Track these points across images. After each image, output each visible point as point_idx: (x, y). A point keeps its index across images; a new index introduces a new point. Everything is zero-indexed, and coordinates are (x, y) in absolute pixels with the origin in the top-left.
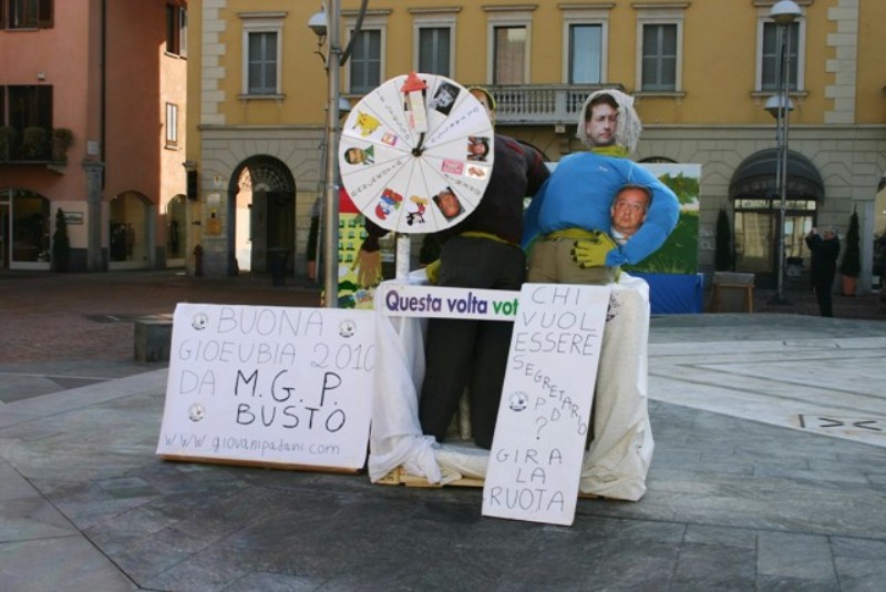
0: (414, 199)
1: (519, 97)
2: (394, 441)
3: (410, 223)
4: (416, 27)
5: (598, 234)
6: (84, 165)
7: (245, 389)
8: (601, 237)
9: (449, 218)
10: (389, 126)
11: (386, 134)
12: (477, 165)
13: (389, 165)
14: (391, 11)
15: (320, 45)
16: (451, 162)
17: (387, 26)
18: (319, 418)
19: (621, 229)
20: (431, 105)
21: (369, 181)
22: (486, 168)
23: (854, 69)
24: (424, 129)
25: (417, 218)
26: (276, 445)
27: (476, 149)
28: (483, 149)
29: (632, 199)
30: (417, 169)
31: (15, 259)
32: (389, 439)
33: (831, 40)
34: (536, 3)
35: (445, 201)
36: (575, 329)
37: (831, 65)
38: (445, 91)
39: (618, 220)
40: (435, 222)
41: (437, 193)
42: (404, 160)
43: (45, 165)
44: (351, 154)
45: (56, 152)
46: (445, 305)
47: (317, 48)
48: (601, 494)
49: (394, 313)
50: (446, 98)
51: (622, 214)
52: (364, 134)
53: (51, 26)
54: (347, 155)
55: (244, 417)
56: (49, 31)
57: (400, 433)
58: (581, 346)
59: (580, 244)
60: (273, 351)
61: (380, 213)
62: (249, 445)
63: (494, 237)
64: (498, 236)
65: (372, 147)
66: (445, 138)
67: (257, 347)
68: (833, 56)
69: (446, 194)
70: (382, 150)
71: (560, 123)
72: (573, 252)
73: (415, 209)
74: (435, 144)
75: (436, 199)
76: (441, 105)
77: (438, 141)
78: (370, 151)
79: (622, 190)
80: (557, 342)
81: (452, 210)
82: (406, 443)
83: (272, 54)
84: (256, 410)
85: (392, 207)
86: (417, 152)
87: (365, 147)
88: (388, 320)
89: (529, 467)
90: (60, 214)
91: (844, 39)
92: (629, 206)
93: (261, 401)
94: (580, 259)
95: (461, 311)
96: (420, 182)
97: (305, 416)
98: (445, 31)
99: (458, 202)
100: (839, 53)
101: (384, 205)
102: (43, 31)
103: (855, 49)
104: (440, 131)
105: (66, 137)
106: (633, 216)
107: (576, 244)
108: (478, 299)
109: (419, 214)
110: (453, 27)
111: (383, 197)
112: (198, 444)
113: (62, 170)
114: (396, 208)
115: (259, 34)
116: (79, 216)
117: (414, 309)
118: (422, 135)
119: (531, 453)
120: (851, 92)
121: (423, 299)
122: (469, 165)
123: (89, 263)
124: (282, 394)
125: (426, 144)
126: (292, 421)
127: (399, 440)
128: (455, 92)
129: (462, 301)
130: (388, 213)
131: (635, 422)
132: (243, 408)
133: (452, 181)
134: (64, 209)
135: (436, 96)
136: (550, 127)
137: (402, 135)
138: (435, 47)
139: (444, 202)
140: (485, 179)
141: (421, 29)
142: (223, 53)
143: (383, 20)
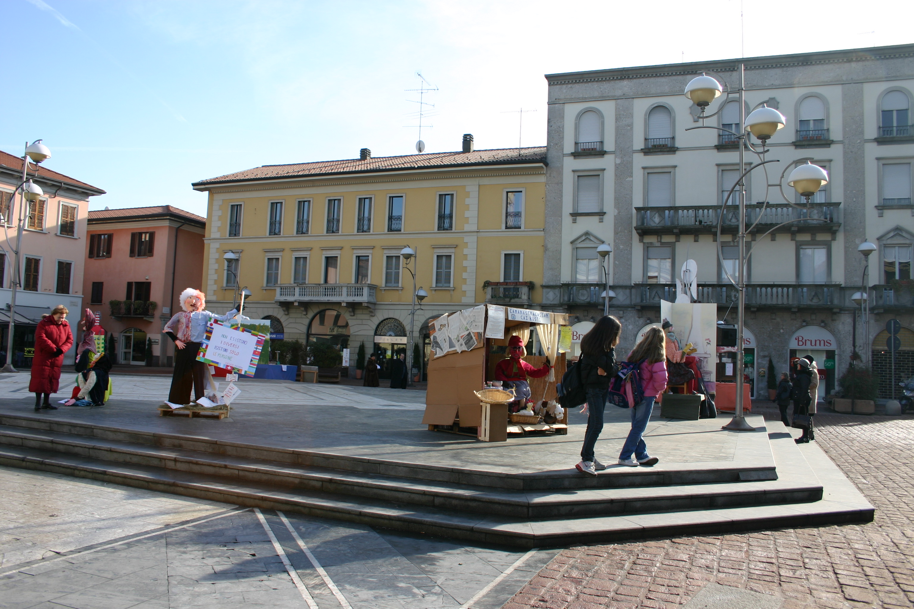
1: (335, 289)
4: (294, 257)
6: (161, 318)
14: (284, 249)
17: (282, 256)
23: (475, 277)
31: (133, 360)
33: (465, 263)
34: (342, 246)
37: (465, 275)
43: (143, 318)
45: (150, 312)
53: (152, 256)
56: (151, 258)
68: (466, 271)
71: (343, 302)
90: (150, 339)
91: (470, 263)
98: (305, 258)
100: (468, 270)
102: (149, 258)
103: (475, 268)
105: (154, 306)
110: (308, 257)
113: (151, 320)
116: (157, 341)
120: (473, 288)
123: (160, 362)
134: (151, 338)
136: (339, 303)
138: (301, 265)
141: (296, 258)
142: (217, 268)
143: (281, 254)
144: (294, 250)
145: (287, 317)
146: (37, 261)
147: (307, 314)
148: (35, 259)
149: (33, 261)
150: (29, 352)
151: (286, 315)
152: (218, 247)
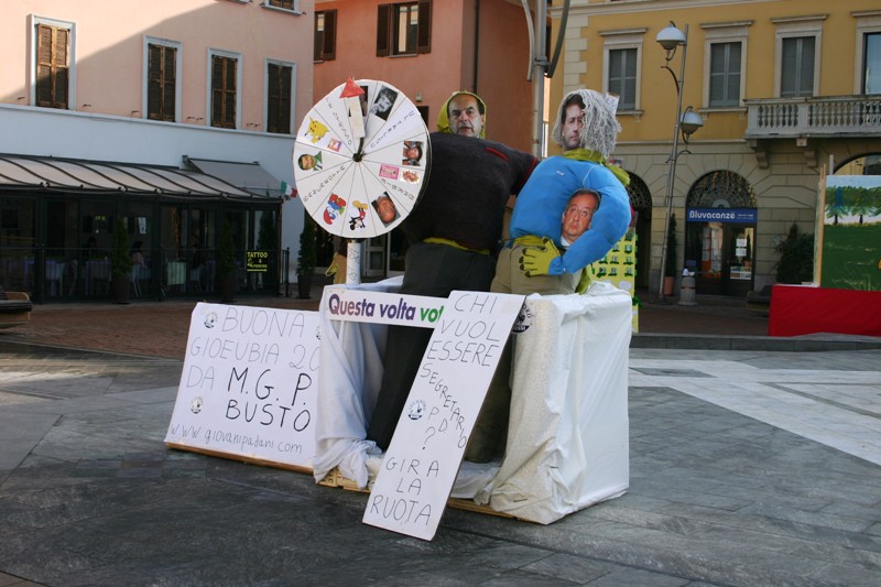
0: (355, 203)
2: (329, 443)
3: (353, 228)
4: (779, 38)
5: (545, 241)
7: (236, 384)
8: (549, 245)
9: (386, 223)
10: (335, 133)
11: (332, 140)
12: (411, 169)
13: (334, 171)
14: (753, 22)
15: (668, 59)
16: (388, 167)
17: (748, 38)
18: (290, 416)
19: (568, 237)
20: (371, 111)
21: (317, 187)
22: (420, 171)
24: (363, 135)
25: (359, 222)
26: (253, 442)
27: (411, 152)
28: (417, 153)
29: (583, 204)
30: (358, 173)
32: (325, 440)
35: (383, 205)
36: (482, 339)
38: (384, 96)
39: (567, 227)
40: (374, 227)
41: (375, 198)
42: (346, 166)
44: (303, 159)
46: (377, 310)
47: (665, 63)
48: (511, 513)
49: (335, 317)
50: (385, 102)
51: (571, 221)
52: (313, 141)
53: (429, 52)
54: (300, 160)
55: (233, 413)
56: (427, 55)
57: (333, 435)
58: (482, 356)
59: (529, 252)
60: (261, 351)
61: (328, 218)
62: (232, 439)
63: (453, 244)
64: (457, 242)
65: (320, 153)
66: (383, 143)
67: (250, 345)
69: (384, 199)
70: (327, 154)
72: (521, 260)
73: (358, 215)
74: (374, 149)
75: (375, 204)
76: (381, 110)
77: (377, 147)
78: (319, 157)
79: (576, 195)
80: (463, 351)
81: (389, 215)
82: (341, 445)
83: (632, 71)
84: (241, 405)
85: (337, 211)
86: (358, 157)
87: (314, 153)
88: (329, 324)
89: (410, 477)
92: (579, 212)
93: (246, 399)
94: (526, 266)
95: (391, 316)
96: (361, 187)
97: (278, 413)
98: (810, 41)
99: (394, 207)
101: (331, 210)
102: (421, 57)
104: (379, 136)
106: (580, 223)
107: (524, 252)
108: (408, 306)
109: (361, 219)
110: (818, 35)
111: (330, 202)
112: (194, 435)
114: (341, 213)
115: (619, 51)
117: (351, 314)
118: (362, 140)
119: (415, 463)
121: (359, 303)
122: (404, 169)
124: (263, 392)
125: (366, 149)
126: (267, 419)
127: (334, 443)
128: (393, 96)
129: (393, 307)
130: (333, 218)
131: (544, 441)
132: (233, 404)
133: (388, 186)
135: (376, 102)
137: (345, 140)
139: (382, 207)
140: (419, 183)
141: (784, 39)
142: (584, 71)
143: (745, 32)
144: (778, 23)
145: (767, 172)
146: (232, 63)
147: (817, 166)
148: (229, 60)
149: (225, 63)
150: (255, 260)
151: (761, 168)
152: (586, 24)
